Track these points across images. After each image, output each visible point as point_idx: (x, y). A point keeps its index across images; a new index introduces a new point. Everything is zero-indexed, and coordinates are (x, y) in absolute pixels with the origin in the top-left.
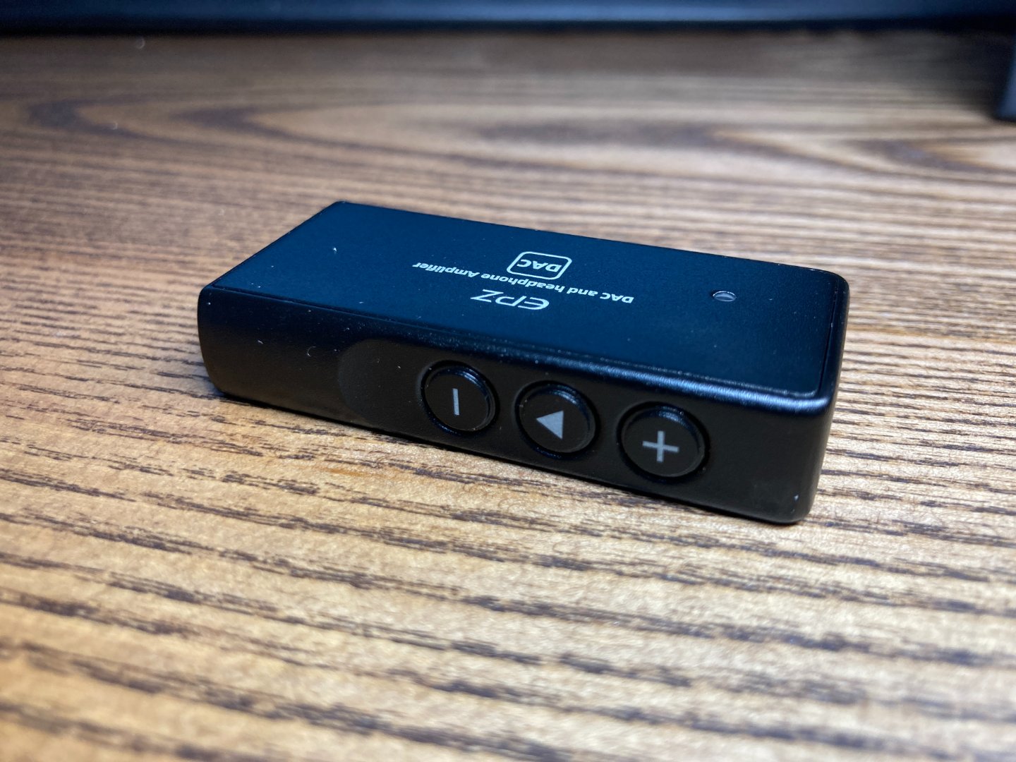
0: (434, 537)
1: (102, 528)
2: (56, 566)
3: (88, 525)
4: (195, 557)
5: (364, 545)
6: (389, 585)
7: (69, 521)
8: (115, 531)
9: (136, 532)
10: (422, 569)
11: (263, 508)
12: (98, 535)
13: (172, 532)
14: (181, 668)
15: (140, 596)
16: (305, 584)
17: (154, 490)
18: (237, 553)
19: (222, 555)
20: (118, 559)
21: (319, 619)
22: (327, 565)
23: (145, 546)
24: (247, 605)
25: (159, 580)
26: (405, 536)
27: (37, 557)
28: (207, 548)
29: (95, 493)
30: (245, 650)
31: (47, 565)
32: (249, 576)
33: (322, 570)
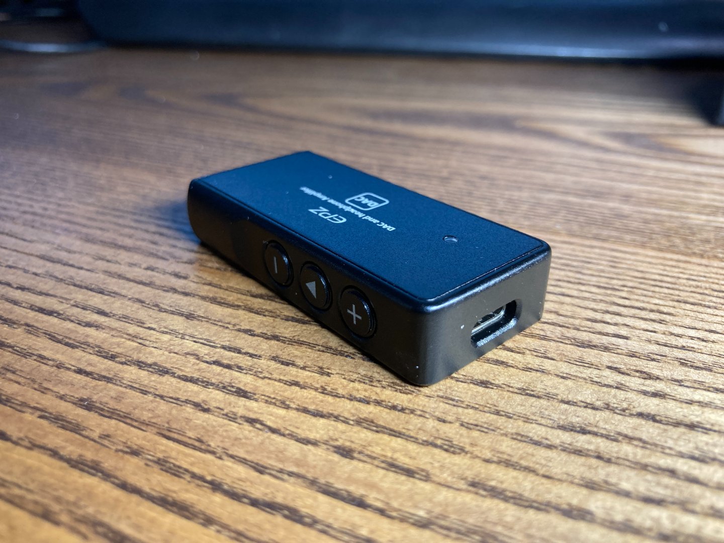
0: (236, 303)
1: (78, 283)
2: (52, 296)
3: (72, 281)
4: (116, 299)
5: (201, 302)
6: (203, 319)
7: (64, 279)
8: (83, 284)
9: (93, 286)
10: (223, 315)
11: (158, 282)
12: (75, 285)
13: (110, 287)
14: (90, 340)
15: (84, 311)
16: (164, 315)
17: (109, 270)
18: (137, 299)
19: (130, 299)
20: (80, 296)
21: (163, 329)
22: (177, 308)
23: (95, 292)
24: (132, 320)
25: (96, 306)
26: (222, 301)
27: (44, 291)
28: (124, 296)
29: (81, 268)
30: (122, 337)
31: (47, 295)
32: (138, 309)
33: (174, 310)
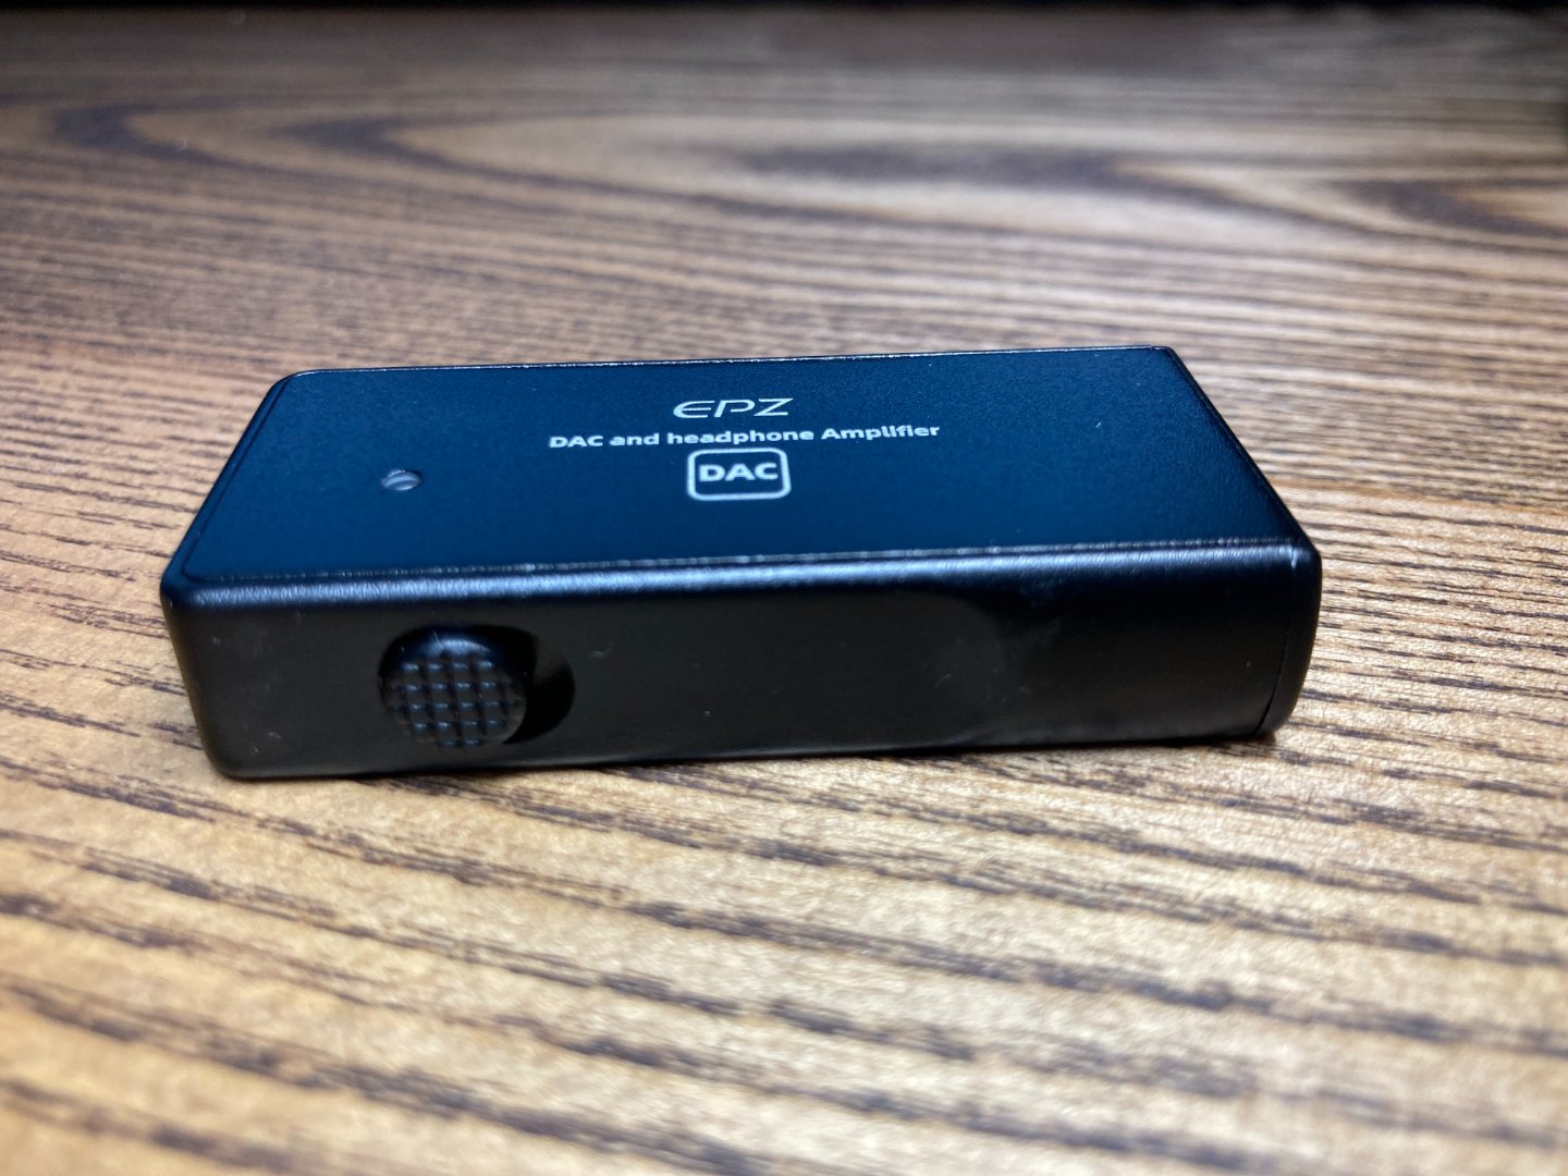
0: (594, 806)
1: (82, 777)
3: (61, 772)
4: (220, 827)
6: (514, 880)
7: (33, 766)
8: (101, 781)
9: (134, 784)
10: (569, 857)
12: (75, 788)
13: (189, 785)
14: (177, 1003)
15: (129, 887)
16: (384, 874)
17: (170, 718)
18: (285, 822)
19: (262, 824)
20: (101, 827)
21: (400, 932)
22: (421, 845)
23: (146, 807)
24: (292, 906)
25: (160, 861)
26: (550, 803)
28: (240, 813)
29: (78, 720)
30: (278, 977)
32: (299, 860)
33: (412, 853)
